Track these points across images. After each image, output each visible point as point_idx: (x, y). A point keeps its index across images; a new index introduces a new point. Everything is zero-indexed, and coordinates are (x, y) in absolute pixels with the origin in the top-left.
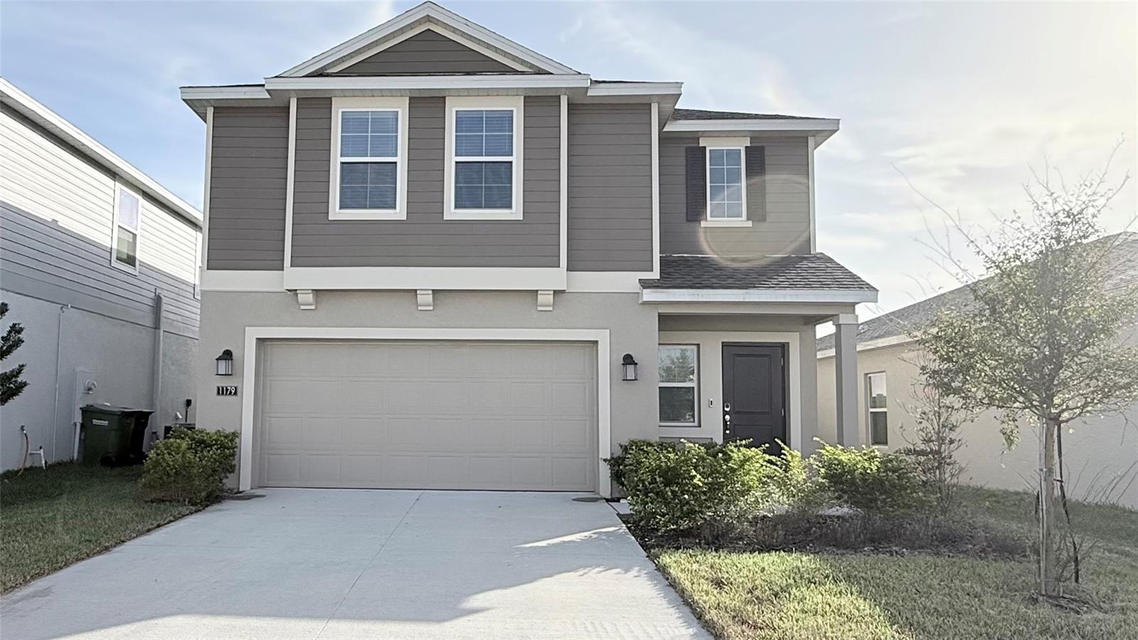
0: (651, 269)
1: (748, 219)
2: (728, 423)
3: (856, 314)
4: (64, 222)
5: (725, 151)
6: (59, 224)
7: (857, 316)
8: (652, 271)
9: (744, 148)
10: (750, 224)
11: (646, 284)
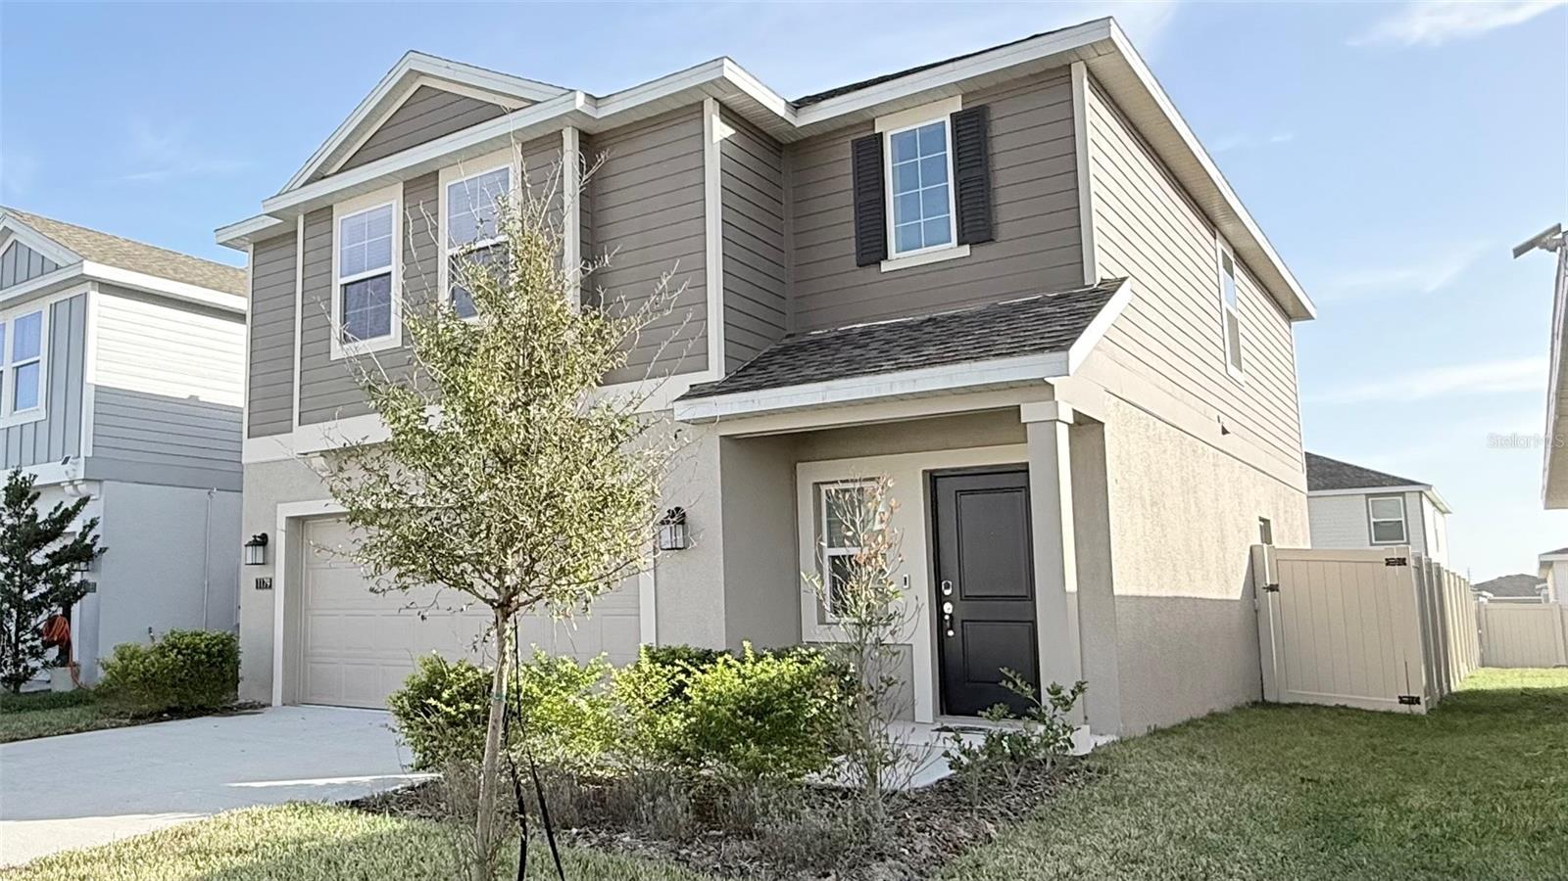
0: (704, 366)
1: (960, 243)
2: (947, 617)
3: (1056, 399)
4: (205, 396)
5: (918, 131)
6: (201, 399)
7: (1057, 402)
8: (707, 369)
9: (949, 117)
10: (966, 250)
11: (697, 392)
